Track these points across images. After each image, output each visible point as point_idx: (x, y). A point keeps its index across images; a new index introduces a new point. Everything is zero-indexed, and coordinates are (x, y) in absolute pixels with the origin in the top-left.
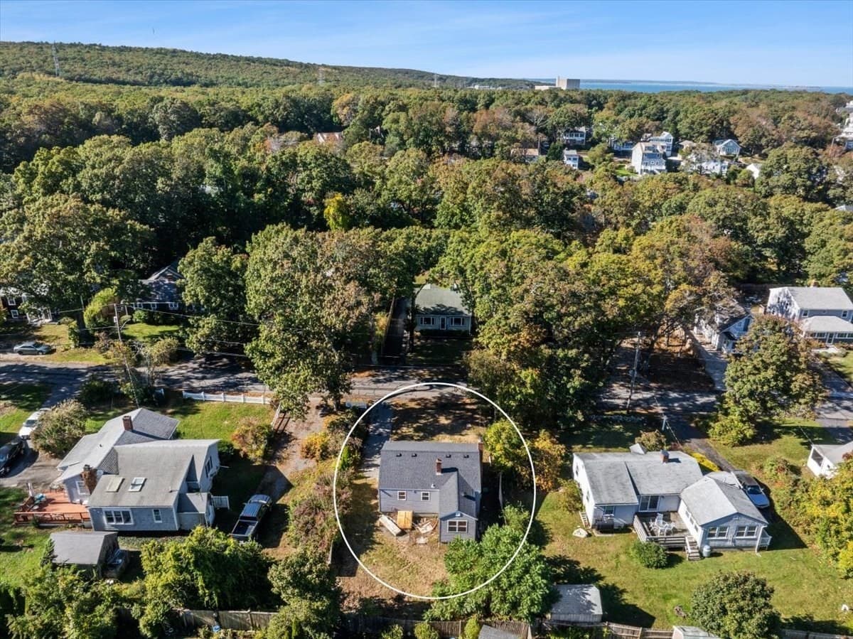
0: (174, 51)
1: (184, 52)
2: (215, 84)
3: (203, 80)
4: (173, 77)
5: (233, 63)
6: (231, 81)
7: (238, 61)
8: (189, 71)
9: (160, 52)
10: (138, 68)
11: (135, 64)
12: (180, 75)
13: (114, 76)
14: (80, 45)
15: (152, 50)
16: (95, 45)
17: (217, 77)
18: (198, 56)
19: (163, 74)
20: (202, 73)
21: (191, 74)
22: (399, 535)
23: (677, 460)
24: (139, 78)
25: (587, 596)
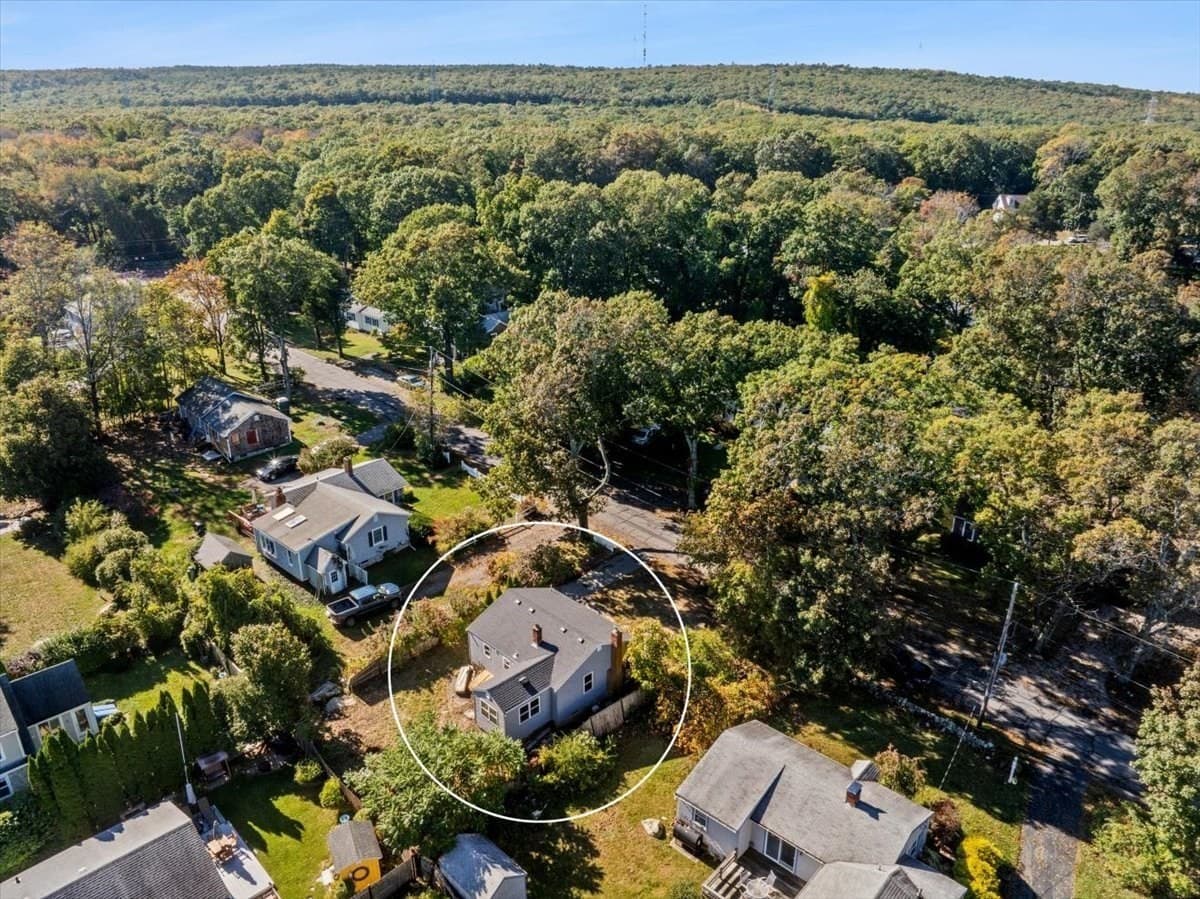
0: (941, 74)
1: (955, 74)
2: (973, 121)
3: (958, 114)
4: (917, 109)
5: (1020, 90)
6: (999, 116)
7: (1029, 88)
8: (943, 101)
9: (922, 75)
10: (875, 96)
11: (874, 90)
12: (928, 106)
13: (837, 107)
14: (824, 66)
15: (911, 72)
16: (841, 66)
17: (982, 111)
18: (971, 79)
19: (906, 104)
20: (961, 104)
21: (944, 106)
22: (460, 695)
23: (874, 812)
24: (868, 110)
25: (487, 874)
